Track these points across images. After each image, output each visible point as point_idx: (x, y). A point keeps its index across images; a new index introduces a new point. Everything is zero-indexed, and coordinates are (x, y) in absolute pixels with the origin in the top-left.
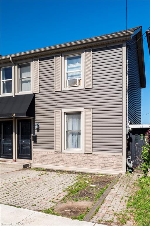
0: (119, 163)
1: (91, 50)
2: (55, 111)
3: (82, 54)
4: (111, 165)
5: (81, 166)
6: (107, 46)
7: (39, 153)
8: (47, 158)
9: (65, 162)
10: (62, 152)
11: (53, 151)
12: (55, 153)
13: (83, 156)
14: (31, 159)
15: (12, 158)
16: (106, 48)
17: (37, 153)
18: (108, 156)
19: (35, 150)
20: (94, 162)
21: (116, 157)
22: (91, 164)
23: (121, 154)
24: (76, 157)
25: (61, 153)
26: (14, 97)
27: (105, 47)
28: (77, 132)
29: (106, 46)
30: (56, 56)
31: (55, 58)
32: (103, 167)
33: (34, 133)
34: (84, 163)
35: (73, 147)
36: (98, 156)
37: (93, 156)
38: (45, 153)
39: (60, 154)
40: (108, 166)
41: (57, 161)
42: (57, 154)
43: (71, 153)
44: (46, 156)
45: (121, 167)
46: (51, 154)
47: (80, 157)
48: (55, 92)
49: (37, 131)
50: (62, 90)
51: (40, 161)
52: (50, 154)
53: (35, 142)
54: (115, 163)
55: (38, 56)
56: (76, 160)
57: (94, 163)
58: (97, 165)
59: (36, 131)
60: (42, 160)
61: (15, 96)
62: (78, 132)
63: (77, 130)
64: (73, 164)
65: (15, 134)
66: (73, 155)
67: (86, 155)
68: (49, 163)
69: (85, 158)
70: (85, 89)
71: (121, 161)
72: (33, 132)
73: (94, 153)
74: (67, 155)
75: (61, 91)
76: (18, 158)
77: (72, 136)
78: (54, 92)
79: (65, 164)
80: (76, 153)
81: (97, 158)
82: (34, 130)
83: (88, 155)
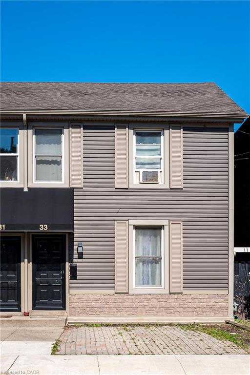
0: (225, 305)
1: (182, 127)
2: (116, 222)
3: (166, 132)
4: (212, 310)
5: (163, 315)
6: (207, 126)
7: (81, 296)
8: (98, 305)
9: (134, 311)
10: (129, 293)
11: (112, 292)
12: (116, 295)
13: (167, 297)
14: (64, 309)
15: (20, 310)
16: (203, 128)
17: (77, 296)
18: (207, 296)
19: (72, 291)
20: (186, 306)
21: (219, 296)
22: (181, 310)
23: (226, 292)
24: (154, 300)
25: (127, 295)
26: (26, 190)
27: (203, 126)
28: (151, 258)
29: (205, 126)
30: (117, 126)
31: (116, 129)
32: (199, 313)
33: (71, 261)
34: (168, 309)
35: (143, 285)
36: (192, 296)
37: (183, 297)
38: (94, 296)
39: (125, 297)
40: (207, 311)
41: (118, 309)
42: (120, 297)
43: (146, 295)
44: (97, 301)
45: (225, 310)
46: (108, 297)
47: (161, 300)
48: (116, 189)
49: (78, 257)
50: (130, 187)
51: (84, 311)
52: (105, 297)
53: (74, 276)
54: (217, 306)
55: (81, 121)
56: (154, 305)
57: (184, 308)
58: (191, 310)
59: (76, 256)
60: (88, 309)
61: (30, 189)
62: (153, 259)
63: (151, 256)
64: (149, 312)
65: (28, 262)
66: (150, 297)
67: (172, 295)
68: (103, 313)
69: (171, 300)
70: (171, 189)
71: (227, 301)
72: (69, 259)
73: (185, 292)
74: (139, 297)
75: (127, 189)
76: (34, 308)
77: (143, 265)
78: (113, 189)
79: (134, 313)
80: (154, 294)
81: (190, 300)
82: (71, 254)
83: (176, 296)
